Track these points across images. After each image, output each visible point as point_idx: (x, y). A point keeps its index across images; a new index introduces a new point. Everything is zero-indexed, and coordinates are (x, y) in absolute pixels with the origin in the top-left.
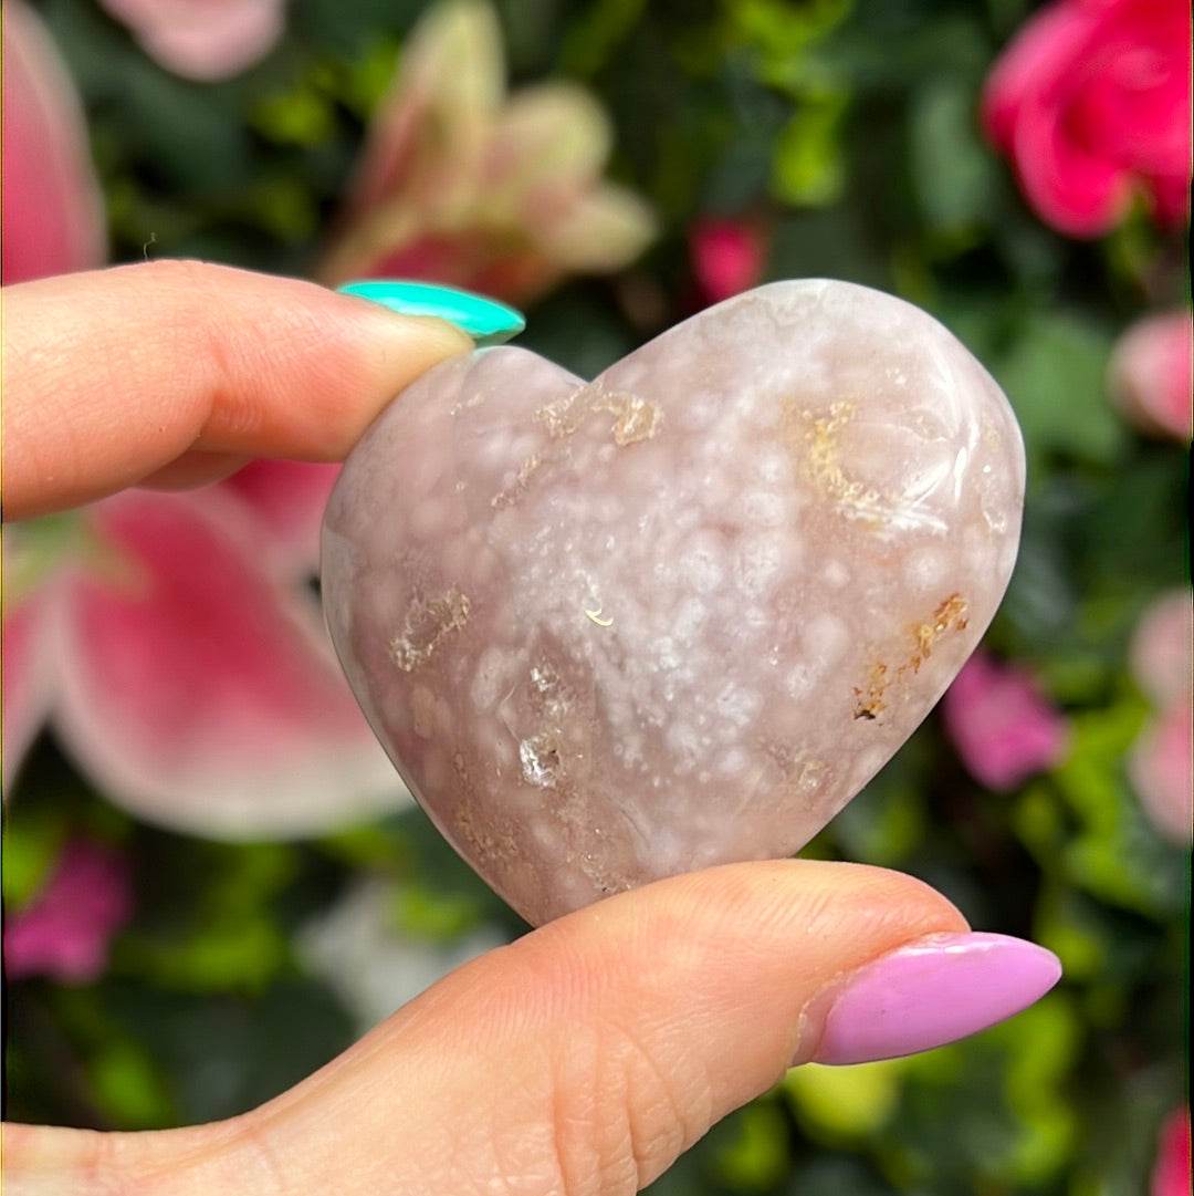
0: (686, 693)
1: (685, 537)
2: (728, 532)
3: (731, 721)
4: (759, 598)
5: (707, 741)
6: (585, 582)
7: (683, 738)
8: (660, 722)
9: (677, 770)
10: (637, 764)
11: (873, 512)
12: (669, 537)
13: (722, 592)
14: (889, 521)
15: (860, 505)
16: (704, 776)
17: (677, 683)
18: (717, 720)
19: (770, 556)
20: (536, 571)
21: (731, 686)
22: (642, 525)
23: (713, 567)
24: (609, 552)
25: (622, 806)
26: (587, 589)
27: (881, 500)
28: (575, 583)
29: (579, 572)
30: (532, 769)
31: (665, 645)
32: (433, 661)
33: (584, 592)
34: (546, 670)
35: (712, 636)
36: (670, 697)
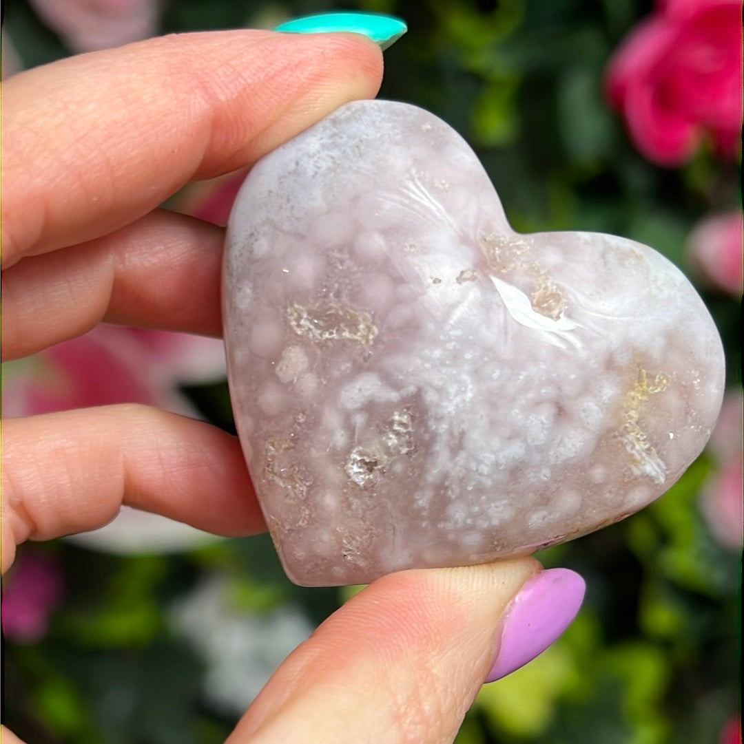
0: (480, 490)
1: (537, 404)
2: (561, 412)
3: (490, 519)
4: (555, 466)
5: (469, 521)
6: (466, 388)
7: (458, 513)
8: (453, 497)
9: (441, 525)
10: (423, 509)
11: (641, 454)
12: (531, 395)
13: (541, 449)
14: (644, 465)
15: (637, 447)
16: (451, 537)
17: (480, 482)
18: (483, 513)
19: (574, 443)
20: (437, 353)
21: (505, 502)
22: (521, 377)
23: (545, 432)
24: (492, 380)
25: (396, 525)
26: (465, 392)
27: (649, 449)
28: (459, 382)
29: (465, 377)
30: (353, 464)
31: (489, 457)
32: (322, 345)
33: (460, 392)
34: (405, 419)
35: (516, 470)
36: (470, 488)
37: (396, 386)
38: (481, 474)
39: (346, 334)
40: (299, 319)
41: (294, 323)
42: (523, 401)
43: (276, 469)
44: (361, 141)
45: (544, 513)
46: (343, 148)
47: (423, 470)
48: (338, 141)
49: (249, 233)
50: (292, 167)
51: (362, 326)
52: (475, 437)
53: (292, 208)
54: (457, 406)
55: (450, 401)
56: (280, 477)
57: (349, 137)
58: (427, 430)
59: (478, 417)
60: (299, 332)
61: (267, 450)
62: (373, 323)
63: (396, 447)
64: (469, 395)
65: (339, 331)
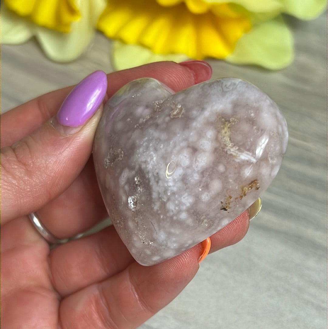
0: (174, 193)
2: (194, 150)
3: (185, 204)
4: (198, 171)
5: (177, 208)
6: (153, 156)
7: (171, 207)
8: (165, 200)
9: (168, 215)
10: (157, 210)
11: (235, 153)
12: (178, 148)
13: (189, 167)
14: (239, 156)
15: (232, 150)
16: (175, 218)
17: (172, 191)
18: (180, 203)
20: (141, 150)
21: (186, 194)
22: (171, 143)
23: (187, 159)
24: (161, 149)
25: (151, 221)
26: (153, 158)
27: (239, 149)
28: (150, 156)
29: (152, 153)
32: (112, 168)
33: (152, 159)
34: (139, 178)
35: (184, 179)
36: (169, 194)
37: (133, 169)
38: (170, 186)
39: (116, 160)
40: (106, 163)
42: (175, 152)
52: (162, 173)
54: (152, 165)
55: (149, 164)
58: (146, 179)
59: (160, 165)
62: (122, 151)
64: (155, 159)
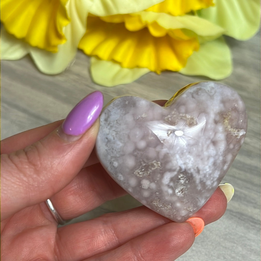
0: (210, 175)
1: (208, 147)
2: (214, 143)
3: (216, 177)
4: (222, 155)
5: (212, 182)
6: (190, 158)
7: (209, 183)
8: (205, 181)
9: (207, 188)
10: (200, 189)
11: (237, 133)
12: (205, 146)
13: (216, 155)
14: (239, 135)
15: (235, 133)
16: (210, 188)
18: (214, 178)
19: (222, 146)
21: (216, 171)
22: (200, 145)
23: (214, 151)
24: (194, 151)
25: (197, 197)
27: (238, 131)
28: (188, 158)
29: (188, 156)
30: (177, 194)
31: (207, 167)
32: (149, 175)
33: (190, 160)
34: (182, 175)
35: (215, 164)
36: (208, 176)
37: (174, 170)
38: (208, 172)
39: (153, 169)
40: (139, 173)
41: (138, 175)
42: (205, 149)
43: (160, 207)
44: (117, 121)
45: (226, 165)
46: (114, 126)
47: (194, 182)
48: (111, 125)
49: (109, 163)
50: (106, 140)
51: (155, 164)
52: (201, 166)
53: (115, 150)
54: (192, 164)
55: (189, 164)
56: (162, 208)
57: (113, 122)
58: (188, 173)
59: (198, 161)
60: (141, 176)
61: (154, 205)
62: (157, 161)
63: (185, 183)
64: (192, 159)
65: (151, 169)
